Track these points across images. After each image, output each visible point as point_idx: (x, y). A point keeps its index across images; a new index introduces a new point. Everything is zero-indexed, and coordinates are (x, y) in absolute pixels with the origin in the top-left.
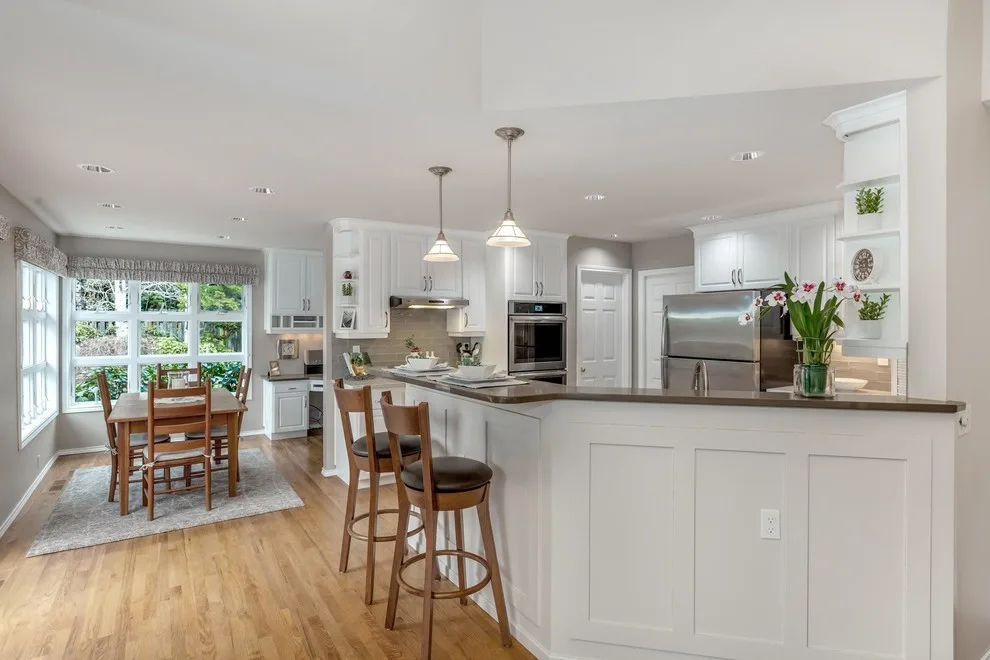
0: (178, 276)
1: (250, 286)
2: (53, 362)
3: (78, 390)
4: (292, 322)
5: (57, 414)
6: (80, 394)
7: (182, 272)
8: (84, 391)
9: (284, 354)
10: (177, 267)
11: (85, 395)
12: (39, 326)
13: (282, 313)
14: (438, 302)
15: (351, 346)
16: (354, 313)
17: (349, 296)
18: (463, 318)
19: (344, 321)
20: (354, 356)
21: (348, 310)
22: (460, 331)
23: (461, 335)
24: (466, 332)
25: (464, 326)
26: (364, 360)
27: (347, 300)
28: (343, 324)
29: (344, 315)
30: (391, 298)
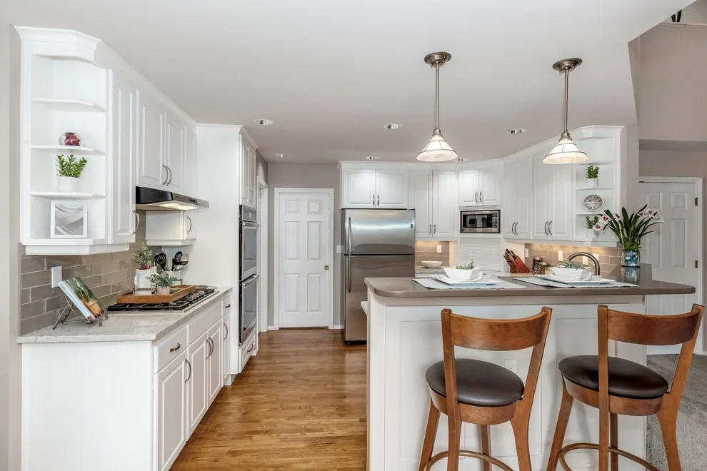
14: (194, 201)
15: (49, 267)
16: (85, 209)
17: (74, 178)
18: (185, 223)
19: (60, 222)
20: (73, 285)
21: (67, 204)
22: (181, 239)
23: (179, 244)
24: (187, 240)
25: (185, 232)
26: (86, 291)
27: (67, 186)
28: (58, 228)
29: (56, 213)
30: (138, 189)
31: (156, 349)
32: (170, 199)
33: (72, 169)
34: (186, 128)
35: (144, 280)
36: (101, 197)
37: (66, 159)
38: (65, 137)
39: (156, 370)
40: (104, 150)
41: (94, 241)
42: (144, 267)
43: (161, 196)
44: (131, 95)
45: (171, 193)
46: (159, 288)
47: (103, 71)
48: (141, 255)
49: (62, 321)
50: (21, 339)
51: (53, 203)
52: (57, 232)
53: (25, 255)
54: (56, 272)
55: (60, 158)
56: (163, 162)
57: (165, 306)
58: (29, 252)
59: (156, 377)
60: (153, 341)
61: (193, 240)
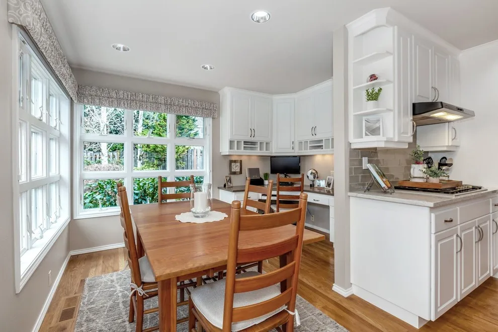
0: (163, 107)
1: (211, 119)
2: (66, 174)
3: (85, 198)
4: (243, 145)
5: (69, 220)
6: (87, 201)
7: (165, 104)
8: (90, 198)
9: (233, 170)
10: (161, 100)
11: (91, 202)
12: (53, 144)
13: (236, 138)
14: (461, 110)
15: (362, 157)
16: (381, 120)
17: (375, 101)
18: (450, 133)
19: (368, 129)
20: (374, 167)
21: (371, 118)
22: (446, 145)
23: (445, 149)
24: (451, 146)
25: (450, 140)
26: (381, 173)
27: (371, 106)
28: (367, 132)
29: (365, 123)
30: (414, 105)
31: (433, 215)
32: (441, 107)
33: (373, 96)
34: (450, 56)
35: (418, 172)
36: (390, 110)
37: (370, 91)
38: (369, 78)
39: (433, 231)
40: (392, 79)
41: (387, 138)
42: (417, 163)
43: (432, 106)
44: (409, 39)
45: (441, 102)
46: (431, 178)
47: (391, 29)
48: (416, 153)
49: (368, 190)
50: (350, 194)
51: (364, 118)
52: (366, 135)
53: (351, 149)
54: (365, 160)
55: (367, 91)
56: (432, 83)
57: (436, 191)
58: (353, 147)
59: (433, 236)
60: (431, 208)
61: (457, 147)
